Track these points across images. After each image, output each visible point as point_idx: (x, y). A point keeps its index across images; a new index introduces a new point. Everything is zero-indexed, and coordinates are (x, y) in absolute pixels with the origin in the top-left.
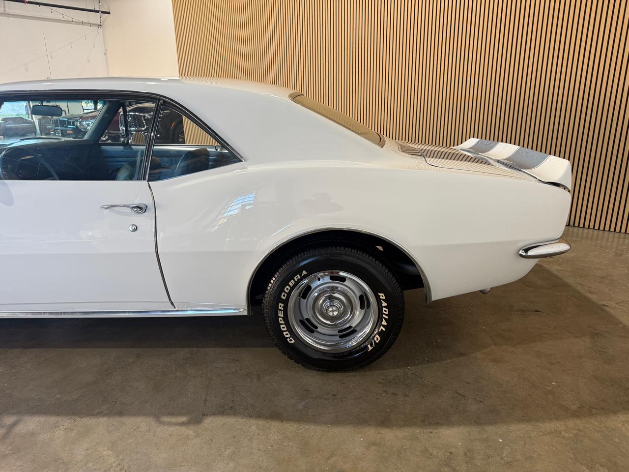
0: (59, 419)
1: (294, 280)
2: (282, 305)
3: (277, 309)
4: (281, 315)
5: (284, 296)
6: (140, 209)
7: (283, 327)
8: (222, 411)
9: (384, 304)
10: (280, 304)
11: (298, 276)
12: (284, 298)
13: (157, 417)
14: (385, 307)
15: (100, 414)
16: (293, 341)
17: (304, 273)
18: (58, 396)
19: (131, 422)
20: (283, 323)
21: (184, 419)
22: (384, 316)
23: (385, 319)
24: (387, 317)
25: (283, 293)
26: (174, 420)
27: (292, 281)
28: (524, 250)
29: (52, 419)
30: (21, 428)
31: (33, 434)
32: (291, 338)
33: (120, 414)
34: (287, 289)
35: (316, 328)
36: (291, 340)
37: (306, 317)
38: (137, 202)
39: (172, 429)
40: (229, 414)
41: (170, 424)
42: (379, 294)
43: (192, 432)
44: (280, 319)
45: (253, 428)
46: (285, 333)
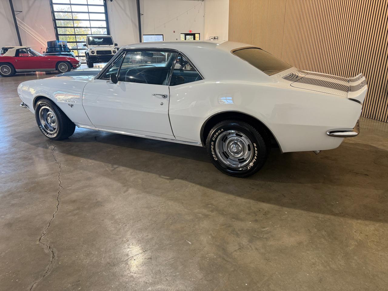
0: (130, 169)
1: (218, 133)
2: (213, 143)
3: (211, 144)
4: (212, 147)
5: (214, 139)
6: (165, 96)
7: (213, 153)
8: (182, 178)
9: (256, 149)
10: (212, 142)
11: (220, 131)
12: (214, 140)
13: (160, 175)
14: (256, 150)
15: (143, 171)
16: (217, 159)
17: (222, 130)
18: (132, 163)
19: (150, 174)
20: (213, 151)
21: (168, 178)
22: (256, 154)
23: (256, 156)
24: (257, 155)
25: (214, 138)
26: (165, 177)
27: (217, 133)
28: (329, 132)
29: (128, 169)
30: (118, 169)
31: (121, 171)
32: (216, 158)
33: (149, 172)
34: (215, 136)
35: (229, 156)
36: (216, 159)
37: (225, 151)
38: (164, 94)
39: (163, 179)
40: (184, 180)
41: (163, 178)
42: (254, 144)
43: (168, 182)
44: (212, 149)
45: (190, 185)
46: (213, 155)
